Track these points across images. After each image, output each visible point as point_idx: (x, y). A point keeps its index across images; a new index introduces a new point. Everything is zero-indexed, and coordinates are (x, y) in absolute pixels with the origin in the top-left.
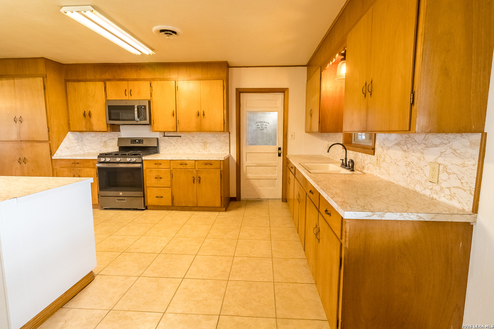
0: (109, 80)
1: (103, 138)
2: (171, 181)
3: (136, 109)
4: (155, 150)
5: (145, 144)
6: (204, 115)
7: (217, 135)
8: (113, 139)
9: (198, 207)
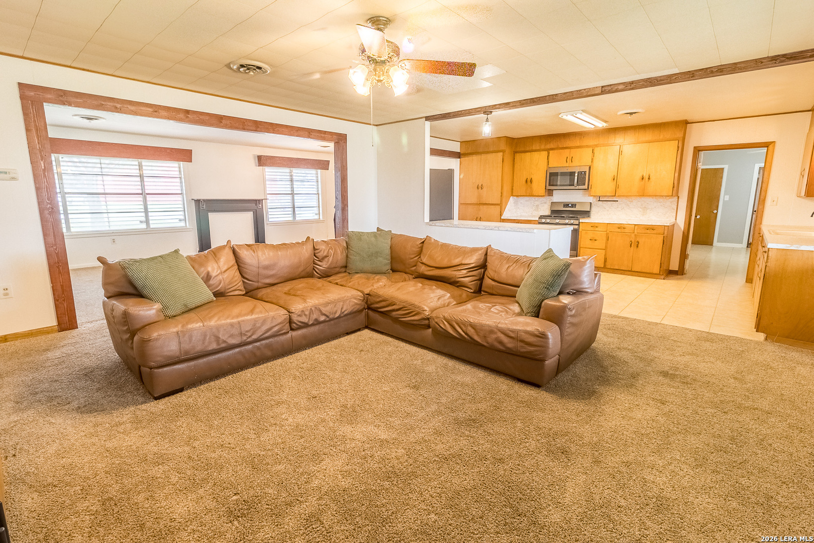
0: (552, 149)
2: (606, 243)
3: (576, 174)
4: (587, 214)
5: (577, 208)
6: (649, 179)
7: (661, 200)
8: (545, 203)
9: (633, 271)
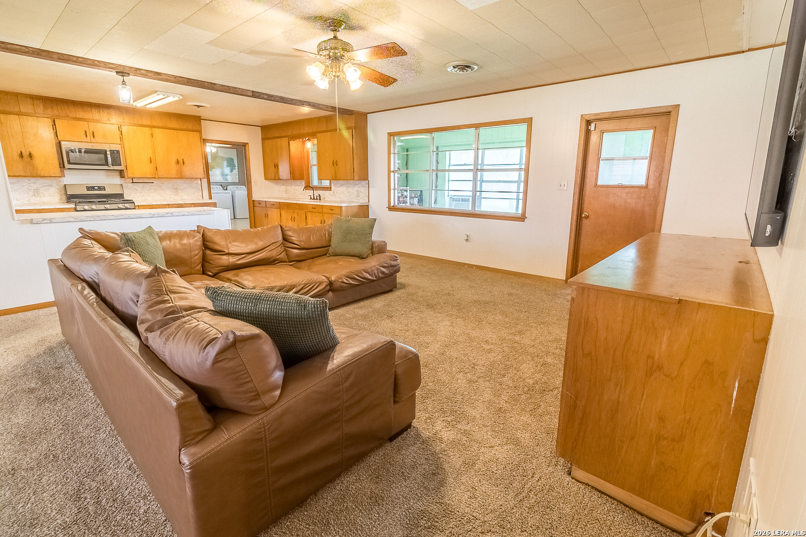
0: (59, 117)
1: (32, 185)
3: (109, 154)
5: (107, 191)
6: (183, 163)
